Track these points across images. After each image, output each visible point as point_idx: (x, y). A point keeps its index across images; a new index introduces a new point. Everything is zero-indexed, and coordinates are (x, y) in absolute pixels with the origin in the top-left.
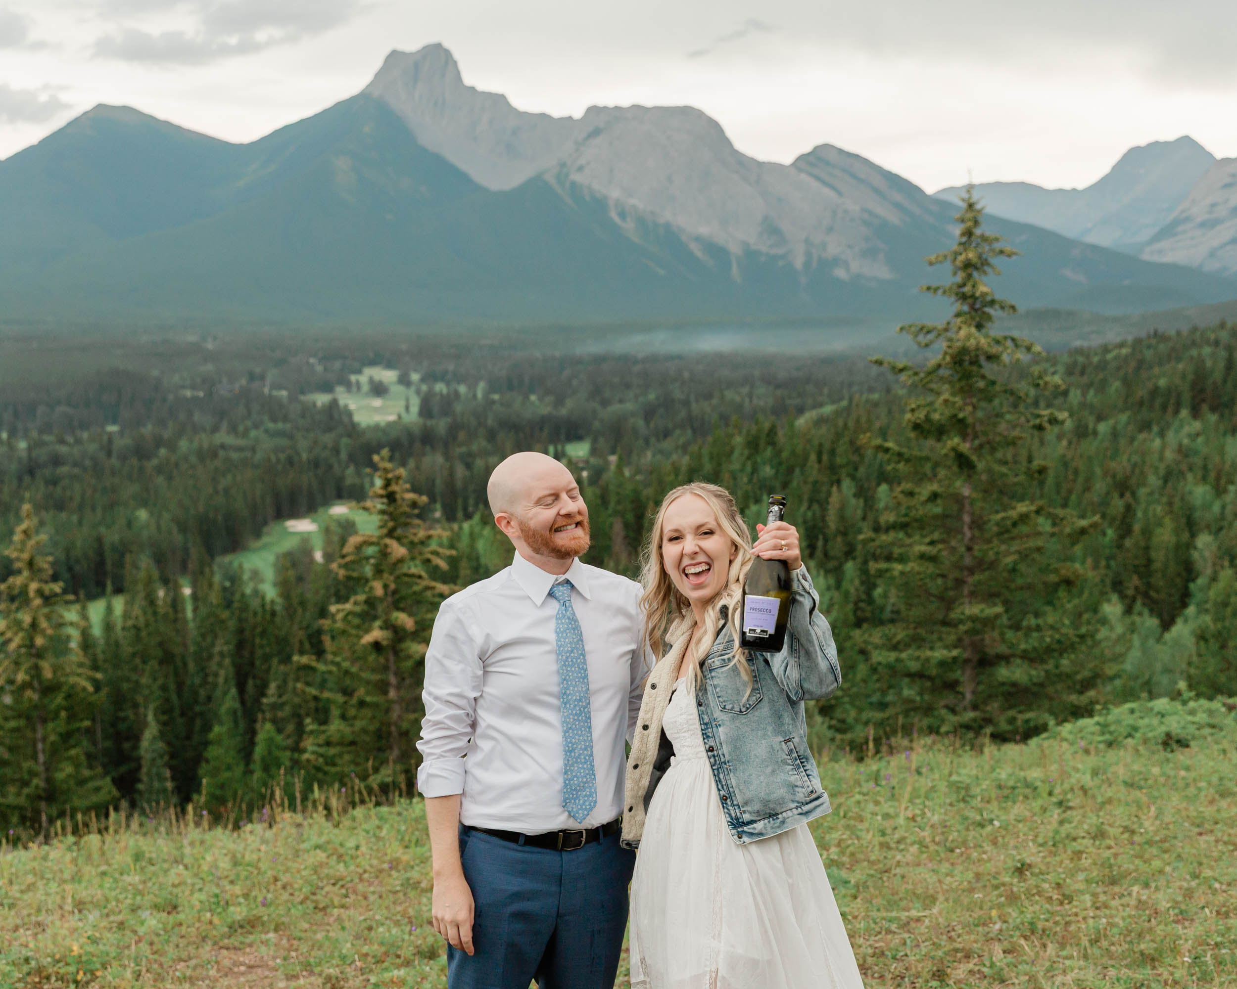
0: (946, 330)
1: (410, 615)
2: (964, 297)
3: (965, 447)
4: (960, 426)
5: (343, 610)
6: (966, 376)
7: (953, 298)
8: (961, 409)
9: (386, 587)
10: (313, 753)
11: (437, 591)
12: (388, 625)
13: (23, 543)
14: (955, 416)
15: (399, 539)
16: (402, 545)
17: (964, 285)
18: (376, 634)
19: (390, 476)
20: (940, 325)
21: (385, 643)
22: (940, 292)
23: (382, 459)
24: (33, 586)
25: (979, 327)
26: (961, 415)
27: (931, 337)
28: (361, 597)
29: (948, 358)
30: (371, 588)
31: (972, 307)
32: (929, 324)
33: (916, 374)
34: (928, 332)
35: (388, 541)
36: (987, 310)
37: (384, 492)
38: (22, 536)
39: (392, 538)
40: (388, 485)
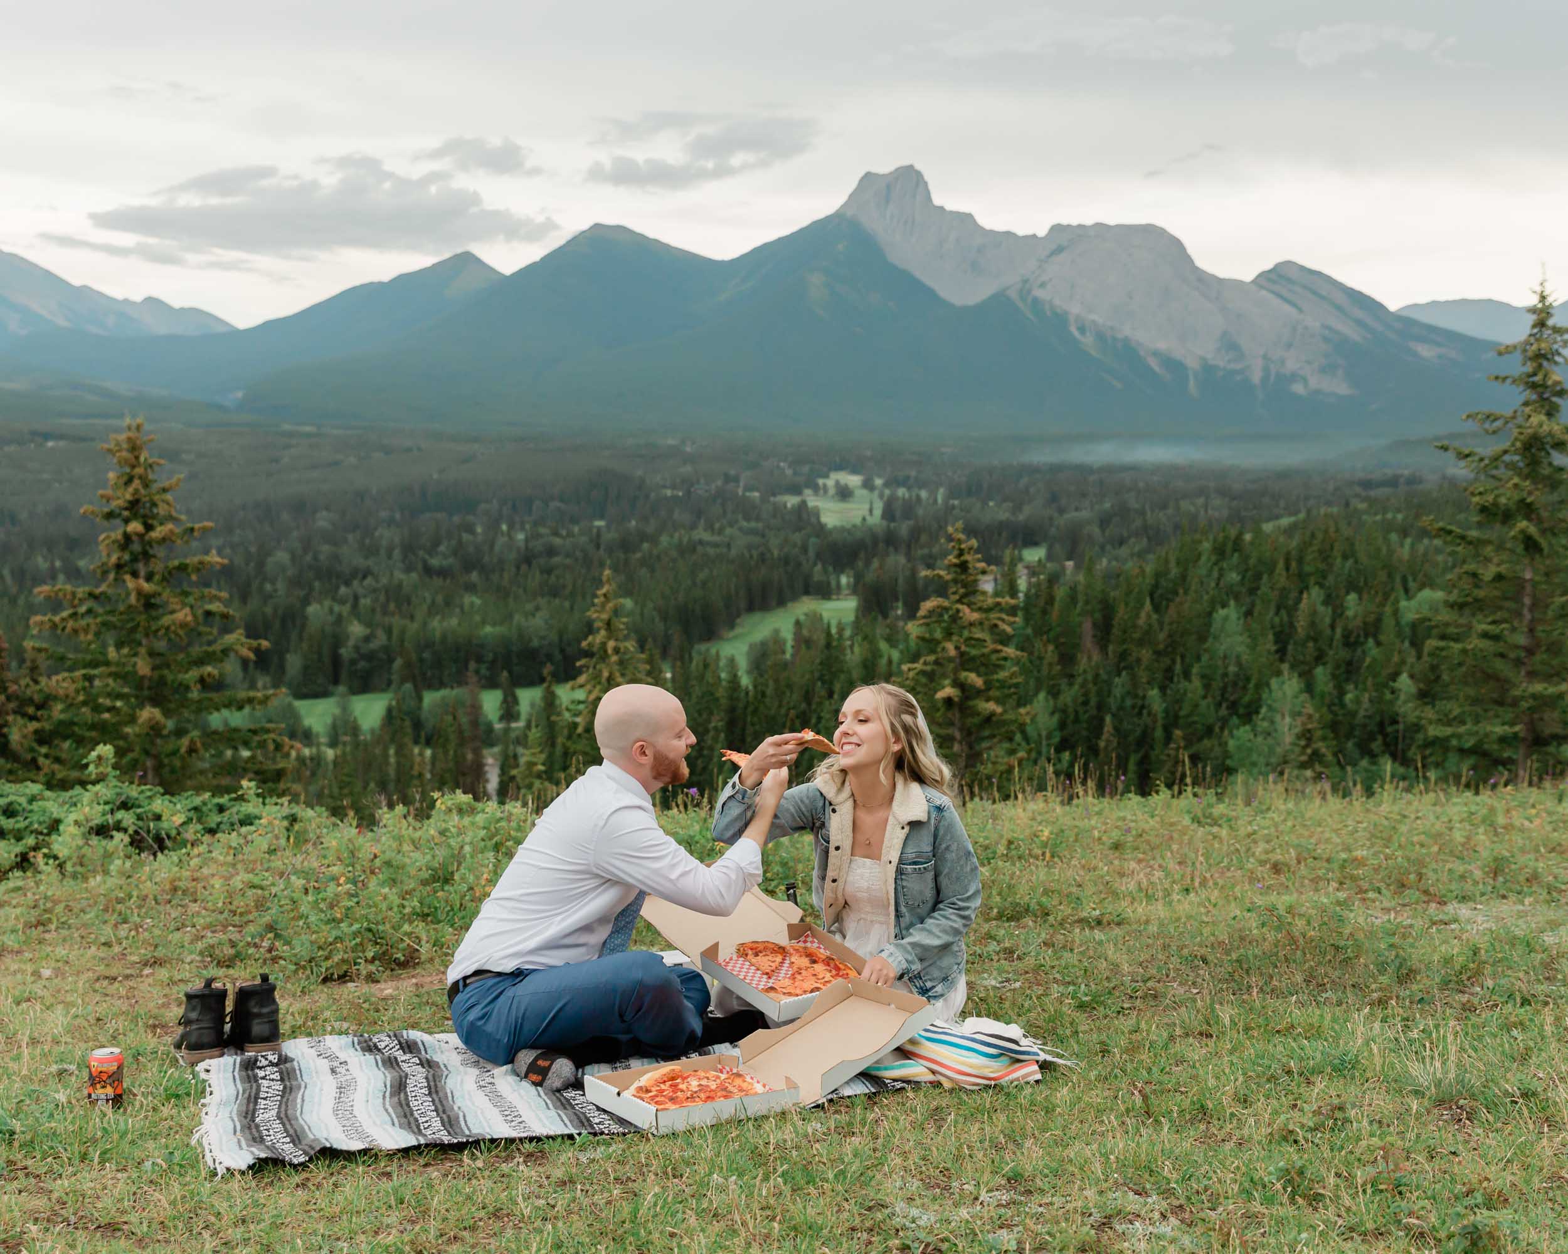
0: (1514, 417)
1: (979, 675)
2: (1534, 386)
3: (1532, 530)
4: (1527, 509)
5: (914, 669)
6: (1534, 463)
7: (1521, 388)
8: (1530, 493)
9: (957, 648)
11: (1003, 655)
12: (958, 684)
13: (603, 605)
14: (1523, 501)
15: (969, 605)
16: (973, 610)
17: (1535, 374)
18: (948, 691)
19: (962, 546)
20: (1508, 413)
21: (956, 699)
22: (1509, 381)
23: (956, 530)
24: (611, 644)
25: (1549, 415)
26: (1529, 500)
27: (1498, 424)
28: (931, 658)
29: (1518, 444)
30: (943, 649)
31: (1540, 395)
32: (1498, 411)
33: (1482, 460)
34: (1496, 419)
35: (960, 606)
36: (1554, 399)
37: (955, 561)
38: (602, 599)
39: (963, 603)
40: (961, 555)
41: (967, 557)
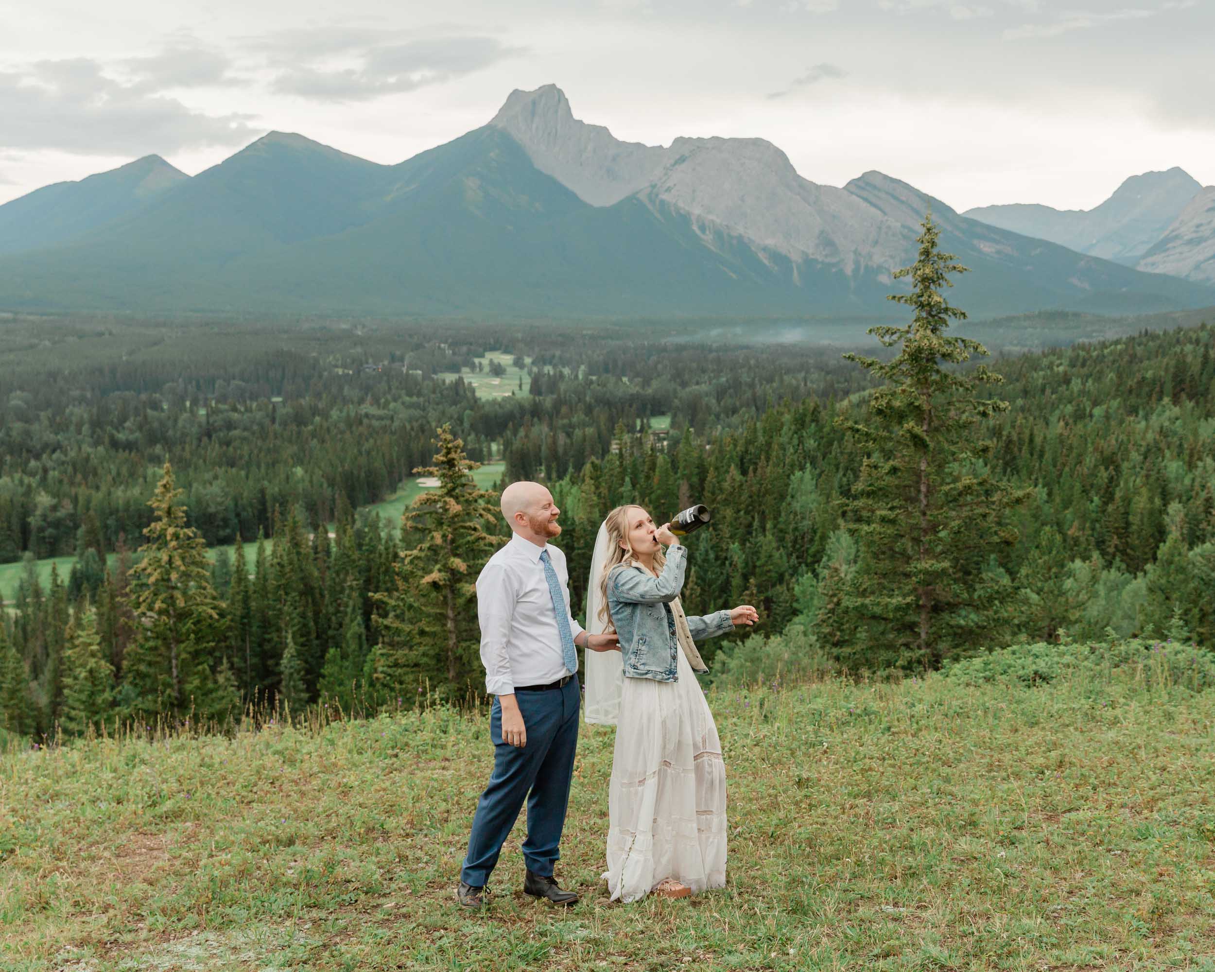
0: (908, 332)
1: (464, 561)
2: (922, 306)
3: (918, 430)
4: (917, 412)
5: (410, 555)
6: (923, 370)
7: (914, 306)
8: (916, 399)
9: (444, 536)
10: (382, 672)
11: (487, 541)
12: (446, 568)
13: (163, 494)
14: (912, 403)
15: (456, 498)
16: (458, 503)
17: (922, 296)
18: (435, 575)
19: (450, 445)
20: (903, 328)
21: (441, 583)
22: (902, 301)
23: (444, 431)
24: (171, 531)
25: (934, 331)
26: (917, 404)
27: (895, 337)
28: (426, 545)
29: (906, 357)
30: (433, 538)
31: (929, 314)
32: (894, 327)
33: (881, 368)
34: (893, 334)
35: (447, 499)
36: (942, 316)
37: (444, 459)
38: (162, 489)
39: (451, 496)
40: (448, 453)
41: (453, 455)
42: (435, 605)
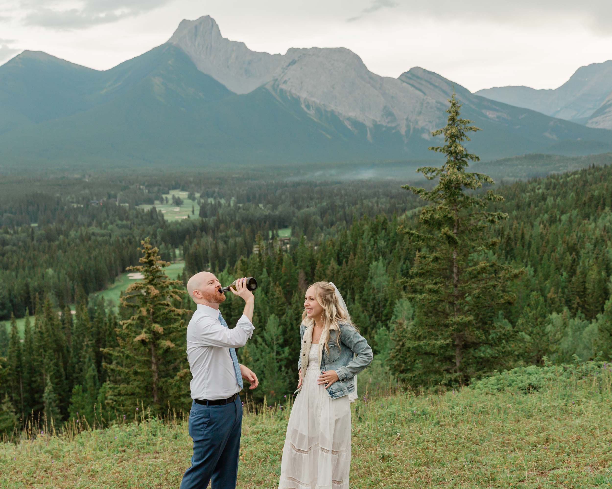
0: (442, 170)
1: (162, 325)
2: (451, 153)
3: (450, 233)
4: (450, 221)
5: (126, 323)
6: (453, 194)
7: (446, 154)
8: (449, 213)
9: (148, 311)
10: (111, 399)
11: (176, 313)
12: (150, 331)
14: (446, 216)
15: (155, 285)
16: (157, 288)
17: (451, 147)
18: (143, 336)
19: (150, 251)
20: (439, 167)
21: (147, 340)
22: (438, 150)
23: (146, 242)
25: (459, 169)
26: (449, 216)
27: (434, 174)
28: (136, 316)
29: (442, 186)
30: (141, 311)
31: (456, 158)
32: (433, 167)
33: (426, 194)
34: (433, 172)
35: (149, 286)
36: (464, 159)
37: (146, 260)
39: (152, 284)
40: (149, 256)
41: (152, 258)
42: (143, 355)
